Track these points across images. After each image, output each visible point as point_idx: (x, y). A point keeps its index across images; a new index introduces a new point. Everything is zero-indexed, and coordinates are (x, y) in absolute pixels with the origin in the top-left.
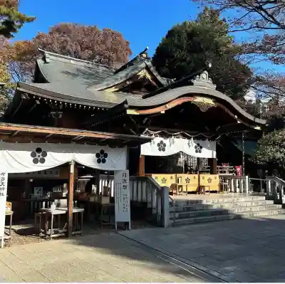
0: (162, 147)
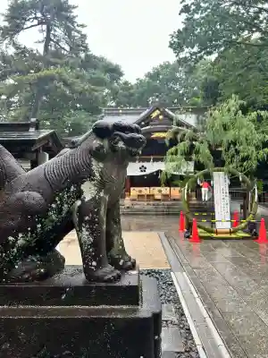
0: (143, 169)
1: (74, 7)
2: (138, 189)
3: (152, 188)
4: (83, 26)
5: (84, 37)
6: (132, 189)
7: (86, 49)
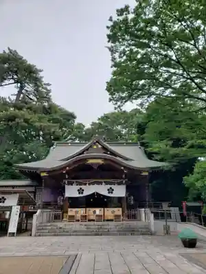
0: (81, 191)
1: (41, 71)
2: (74, 210)
3: (88, 209)
4: (48, 85)
5: (49, 91)
6: (69, 209)
7: (49, 100)
